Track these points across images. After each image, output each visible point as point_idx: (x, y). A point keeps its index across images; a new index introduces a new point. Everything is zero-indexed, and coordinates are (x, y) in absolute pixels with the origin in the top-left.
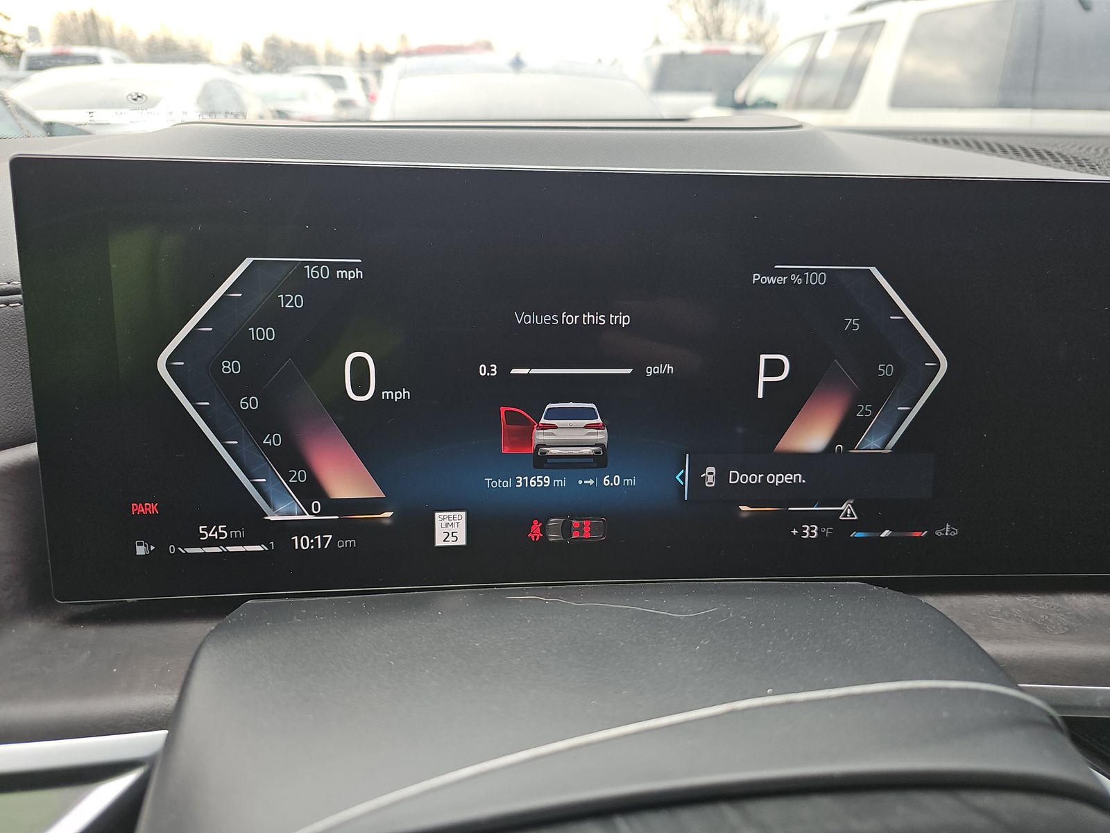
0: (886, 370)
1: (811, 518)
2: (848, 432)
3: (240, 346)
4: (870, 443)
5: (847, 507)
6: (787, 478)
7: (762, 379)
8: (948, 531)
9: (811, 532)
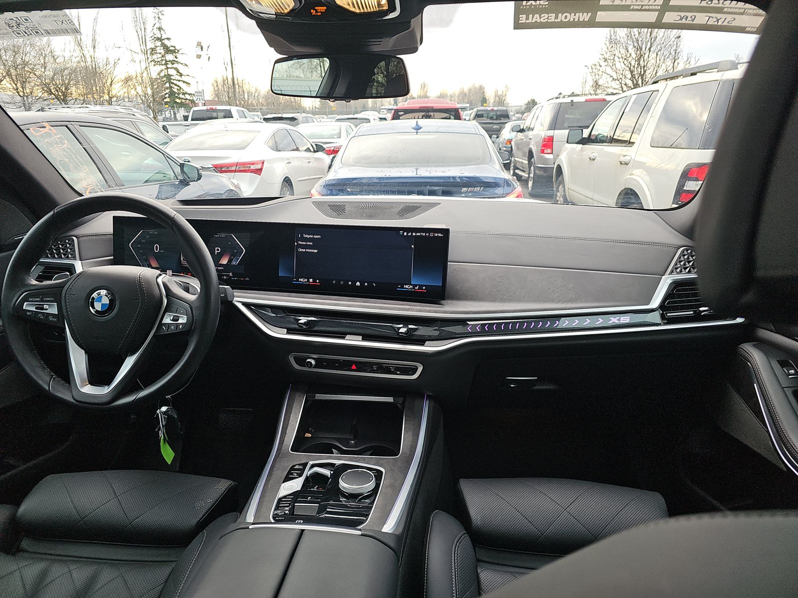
0: (235, 251)
1: (225, 275)
2: (230, 261)
3: (140, 243)
4: (234, 263)
5: (231, 274)
6: (221, 268)
7: (216, 252)
8: (247, 279)
9: (225, 277)
